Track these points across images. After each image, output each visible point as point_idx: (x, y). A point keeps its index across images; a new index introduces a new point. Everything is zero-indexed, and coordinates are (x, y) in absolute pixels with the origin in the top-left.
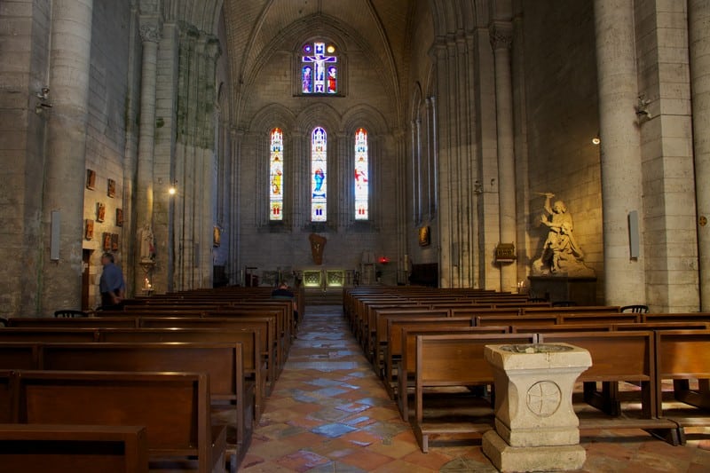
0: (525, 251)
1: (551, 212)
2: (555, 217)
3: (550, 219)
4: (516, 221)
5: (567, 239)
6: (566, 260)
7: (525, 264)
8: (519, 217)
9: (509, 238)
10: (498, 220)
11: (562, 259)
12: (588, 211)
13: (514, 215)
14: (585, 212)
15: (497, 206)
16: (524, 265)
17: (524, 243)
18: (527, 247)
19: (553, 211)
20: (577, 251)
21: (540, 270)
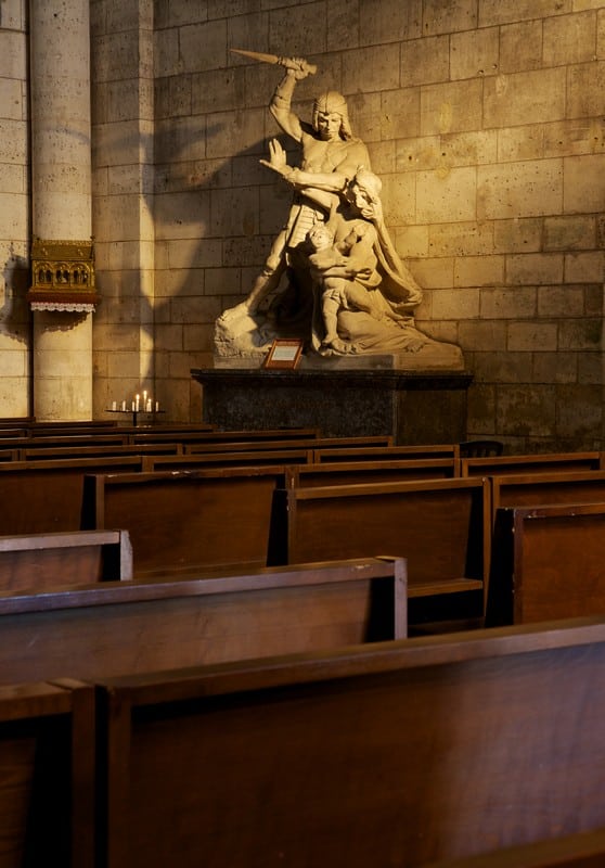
0: (135, 274)
1: (297, 132)
2: (315, 151)
3: (296, 156)
4: (94, 152)
5: (369, 235)
6: (367, 310)
7: (136, 324)
8: (104, 141)
9: (70, 221)
10: (22, 147)
11: (355, 307)
12: (445, 138)
13: (87, 130)
14: (430, 143)
15: (20, 90)
16: (127, 326)
17: (131, 242)
18: (146, 258)
19: (307, 127)
20: (401, 278)
21: (249, 347)
